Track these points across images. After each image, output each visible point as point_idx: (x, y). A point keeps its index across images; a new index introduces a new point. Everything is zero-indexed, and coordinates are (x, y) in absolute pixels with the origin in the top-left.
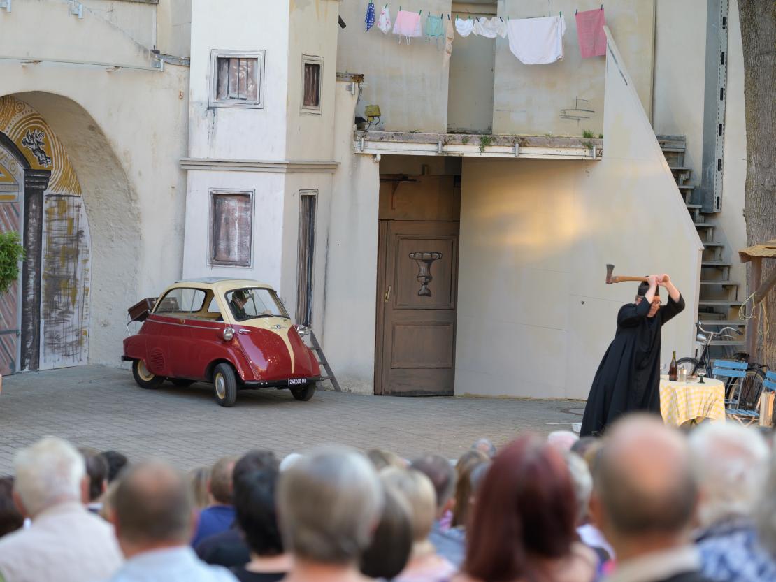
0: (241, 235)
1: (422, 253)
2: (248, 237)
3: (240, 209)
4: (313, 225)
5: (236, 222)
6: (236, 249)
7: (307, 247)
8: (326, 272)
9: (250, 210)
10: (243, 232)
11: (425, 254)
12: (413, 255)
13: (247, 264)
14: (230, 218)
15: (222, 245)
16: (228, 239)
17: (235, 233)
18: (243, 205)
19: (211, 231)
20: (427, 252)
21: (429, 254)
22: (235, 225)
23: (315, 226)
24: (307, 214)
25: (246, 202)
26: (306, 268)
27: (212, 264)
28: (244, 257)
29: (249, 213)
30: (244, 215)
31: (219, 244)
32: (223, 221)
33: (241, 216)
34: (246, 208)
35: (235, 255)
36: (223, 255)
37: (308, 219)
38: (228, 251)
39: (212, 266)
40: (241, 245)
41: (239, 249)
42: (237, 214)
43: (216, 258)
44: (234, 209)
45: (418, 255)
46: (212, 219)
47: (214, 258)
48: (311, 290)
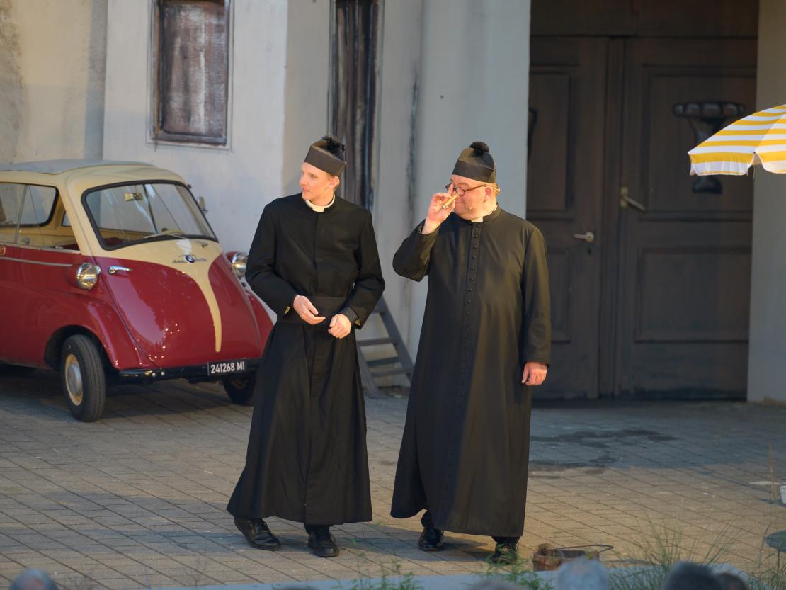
0: (210, 82)
1: (701, 104)
2: (223, 86)
3: (209, 26)
4: (374, 58)
5: (202, 55)
6: (201, 110)
7: (360, 103)
8: (411, 154)
9: (225, 30)
10: (213, 74)
11: (708, 107)
12: (680, 108)
13: (220, 140)
14: (191, 45)
15: (176, 102)
16: (187, 89)
17: (200, 77)
18: (214, 21)
19: (153, 71)
20: (712, 102)
21: (715, 107)
22: (199, 62)
23: (378, 62)
24: (355, 38)
25: (220, 14)
26: (358, 146)
27: (157, 138)
28: (216, 126)
29: (224, 35)
30: (215, 40)
31: (170, 99)
32: (177, 53)
33: (210, 43)
34: (218, 26)
35: (200, 121)
36: (177, 122)
37: (360, 46)
38: (188, 113)
39: (156, 144)
40: (211, 101)
41: (206, 110)
42: (203, 39)
43: (166, 127)
44: (197, 29)
45: (692, 108)
46: (155, 49)
47: (162, 128)
48: (371, 191)
